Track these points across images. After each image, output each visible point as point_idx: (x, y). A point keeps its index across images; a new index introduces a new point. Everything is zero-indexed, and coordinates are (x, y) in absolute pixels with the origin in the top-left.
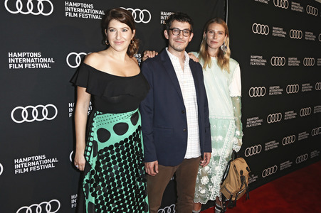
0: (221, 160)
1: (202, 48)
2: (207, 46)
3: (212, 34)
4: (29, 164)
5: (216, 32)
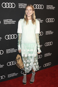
0: (33, 58)
1: (25, 17)
2: (27, 16)
3: (28, 11)
4: (10, 51)
5: (29, 10)
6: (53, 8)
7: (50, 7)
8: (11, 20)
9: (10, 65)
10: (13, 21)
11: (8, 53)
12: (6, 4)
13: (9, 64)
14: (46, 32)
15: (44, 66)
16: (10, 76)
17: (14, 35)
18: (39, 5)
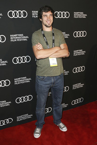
4: (20, 81)
6: (84, 16)
7: (79, 15)
8: (21, 35)
9: (21, 102)
10: (25, 37)
11: (17, 84)
12: (13, 12)
13: (18, 101)
14: (73, 52)
15: (73, 103)
16: (20, 118)
17: (25, 57)
18: (62, 13)
